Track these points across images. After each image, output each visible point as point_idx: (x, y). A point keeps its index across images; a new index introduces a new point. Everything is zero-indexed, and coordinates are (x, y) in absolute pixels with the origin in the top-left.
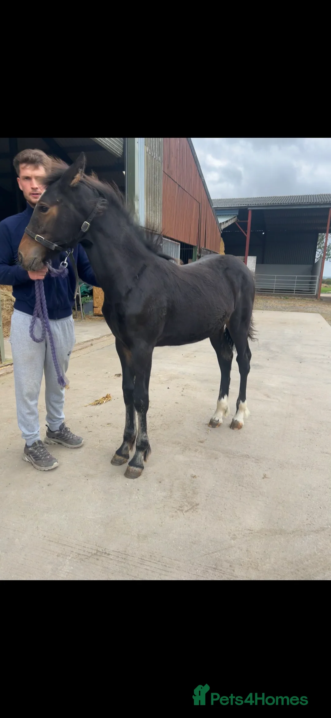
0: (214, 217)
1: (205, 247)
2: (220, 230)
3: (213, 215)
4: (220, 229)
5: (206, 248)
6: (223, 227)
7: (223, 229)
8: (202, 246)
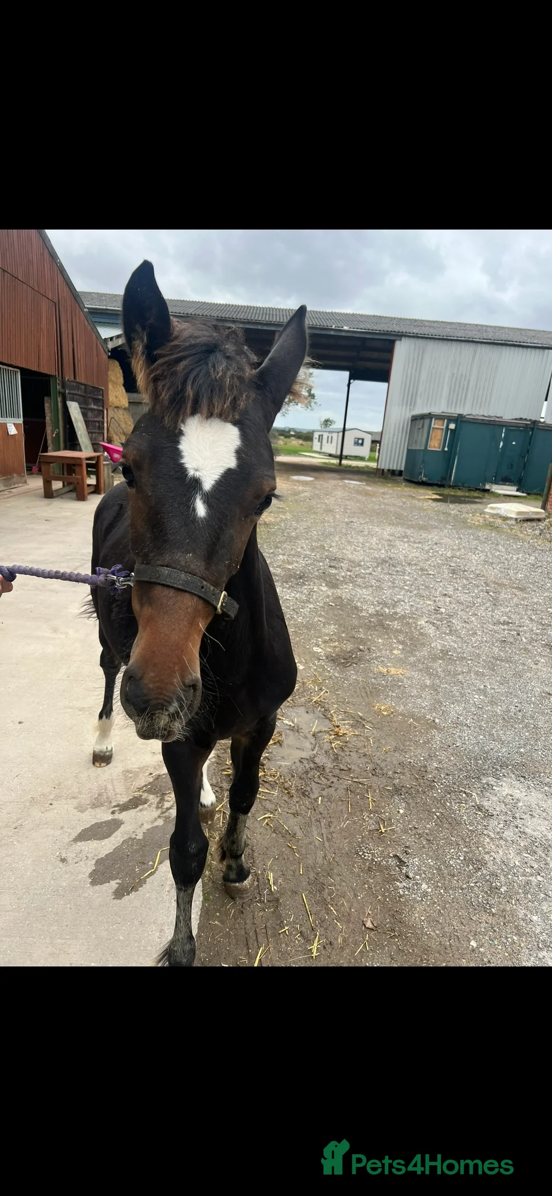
0: (89, 327)
1: (75, 378)
2: (107, 350)
3: (86, 323)
4: (105, 348)
5: (78, 380)
6: (111, 345)
7: (112, 349)
8: (68, 377)
